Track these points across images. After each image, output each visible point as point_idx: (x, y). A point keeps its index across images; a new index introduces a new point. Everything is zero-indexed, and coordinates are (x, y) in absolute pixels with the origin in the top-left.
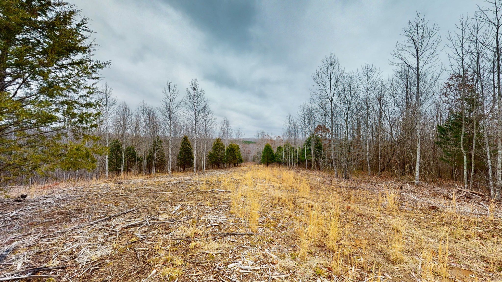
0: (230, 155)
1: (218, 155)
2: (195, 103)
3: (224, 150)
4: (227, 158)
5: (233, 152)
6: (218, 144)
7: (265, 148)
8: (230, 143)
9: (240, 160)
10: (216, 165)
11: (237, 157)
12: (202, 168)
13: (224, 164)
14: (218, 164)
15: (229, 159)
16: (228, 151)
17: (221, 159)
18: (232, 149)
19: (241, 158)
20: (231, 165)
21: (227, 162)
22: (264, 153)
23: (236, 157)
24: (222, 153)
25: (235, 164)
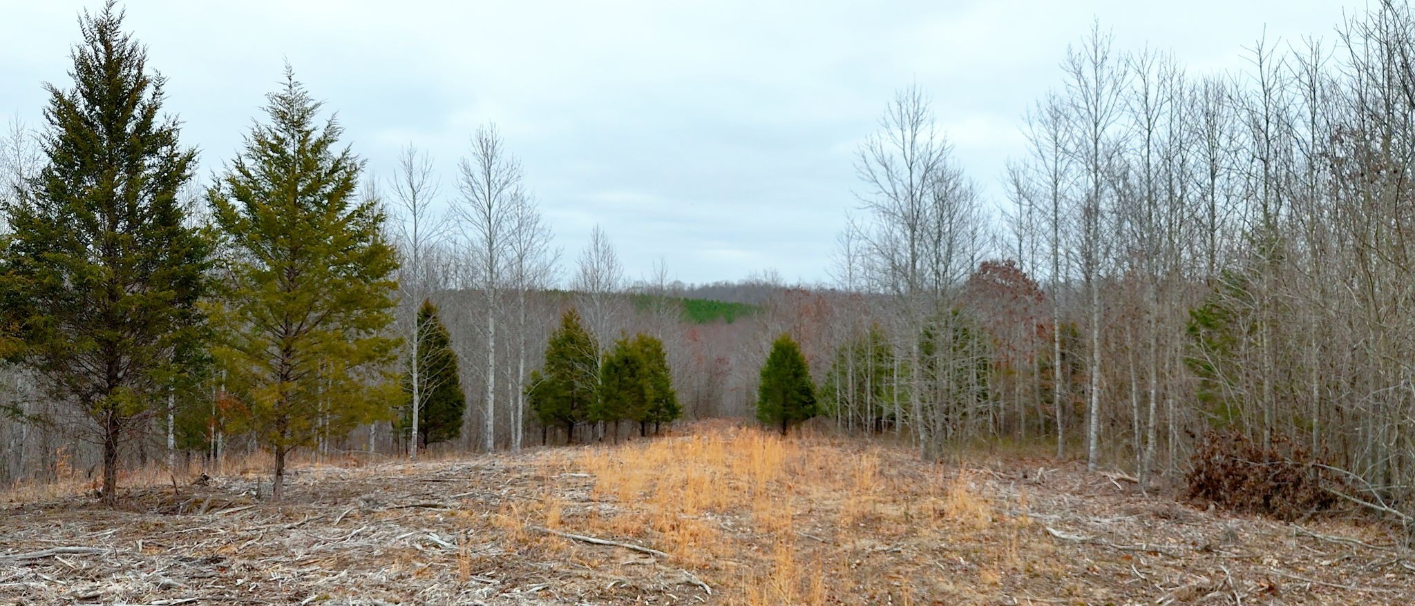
0: (620, 388)
1: (571, 386)
2: (490, 207)
3: (592, 363)
4: (608, 399)
5: (632, 375)
6: (571, 339)
7: (773, 355)
8: (621, 339)
9: (667, 406)
10: (562, 427)
11: (650, 393)
12: (510, 439)
13: (593, 424)
14: (571, 426)
15: (612, 402)
16: (612, 368)
17: (579, 401)
18: (626, 361)
19: (672, 399)
20: (626, 426)
21: (606, 414)
22: (765, 375)
23: (642, 395)
24: (585, 377)
25: (643, 423)
